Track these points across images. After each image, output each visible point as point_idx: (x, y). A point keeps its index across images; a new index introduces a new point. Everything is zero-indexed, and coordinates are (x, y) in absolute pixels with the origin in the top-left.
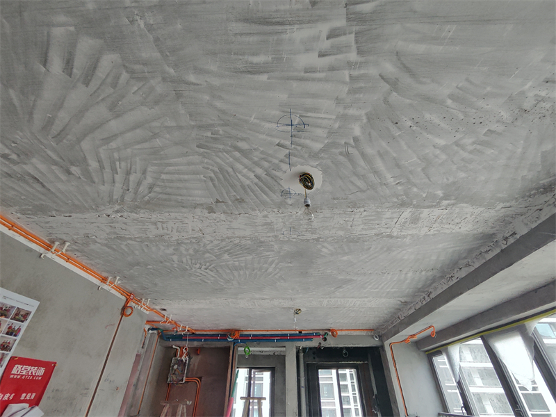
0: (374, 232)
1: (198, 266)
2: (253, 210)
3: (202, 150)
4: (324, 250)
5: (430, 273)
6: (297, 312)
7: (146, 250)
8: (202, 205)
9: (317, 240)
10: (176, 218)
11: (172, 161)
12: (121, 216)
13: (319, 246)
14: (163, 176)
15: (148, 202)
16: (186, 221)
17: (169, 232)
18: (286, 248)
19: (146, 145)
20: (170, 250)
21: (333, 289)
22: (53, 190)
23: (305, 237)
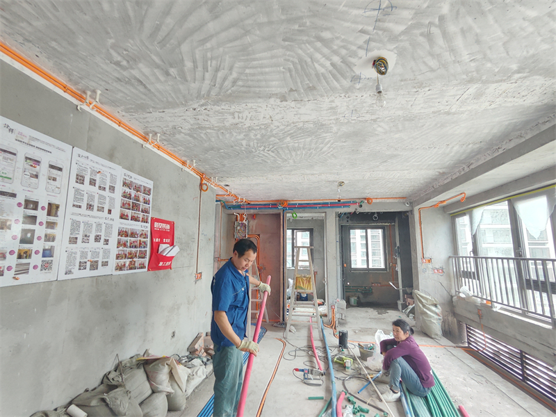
0: (433, 109)
1: (262, 148)
2: (322, 96)
3: (287, 43)
4: (379, 129)
5: (478, 146)
6: (341, 184)
7: (221, 137)
8: (276, 94)
9: (375, 121)
10: (251, 108)
11: (257, 56)
12: (205, 109)
13: (375, 126)
14: (247, 71)
15: (230, 95)
16: (260, 110)
17: (243, 121)
18: (344, 129)
19: (237, 43)
20: (242, 136)
21: (378, 163)
22: (153, 90)
23: (364, 119)
